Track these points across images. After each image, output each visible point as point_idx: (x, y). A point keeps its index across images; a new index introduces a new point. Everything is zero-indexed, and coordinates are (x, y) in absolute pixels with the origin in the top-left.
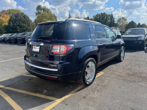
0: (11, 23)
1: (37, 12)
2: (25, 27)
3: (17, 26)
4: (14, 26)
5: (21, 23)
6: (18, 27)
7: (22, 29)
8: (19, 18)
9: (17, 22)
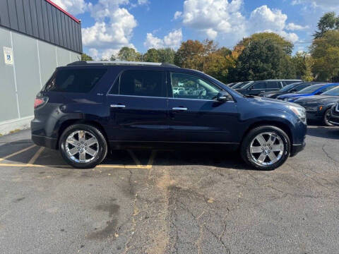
0: (240, 63)
1: (320, 31)
2: (265, 70)
3: (249, 69)
4: (243, 68)
5: (259, 61)
6: (250, 71)
7: (258, 74)
8: (258, 51)
9: (251, 61)
